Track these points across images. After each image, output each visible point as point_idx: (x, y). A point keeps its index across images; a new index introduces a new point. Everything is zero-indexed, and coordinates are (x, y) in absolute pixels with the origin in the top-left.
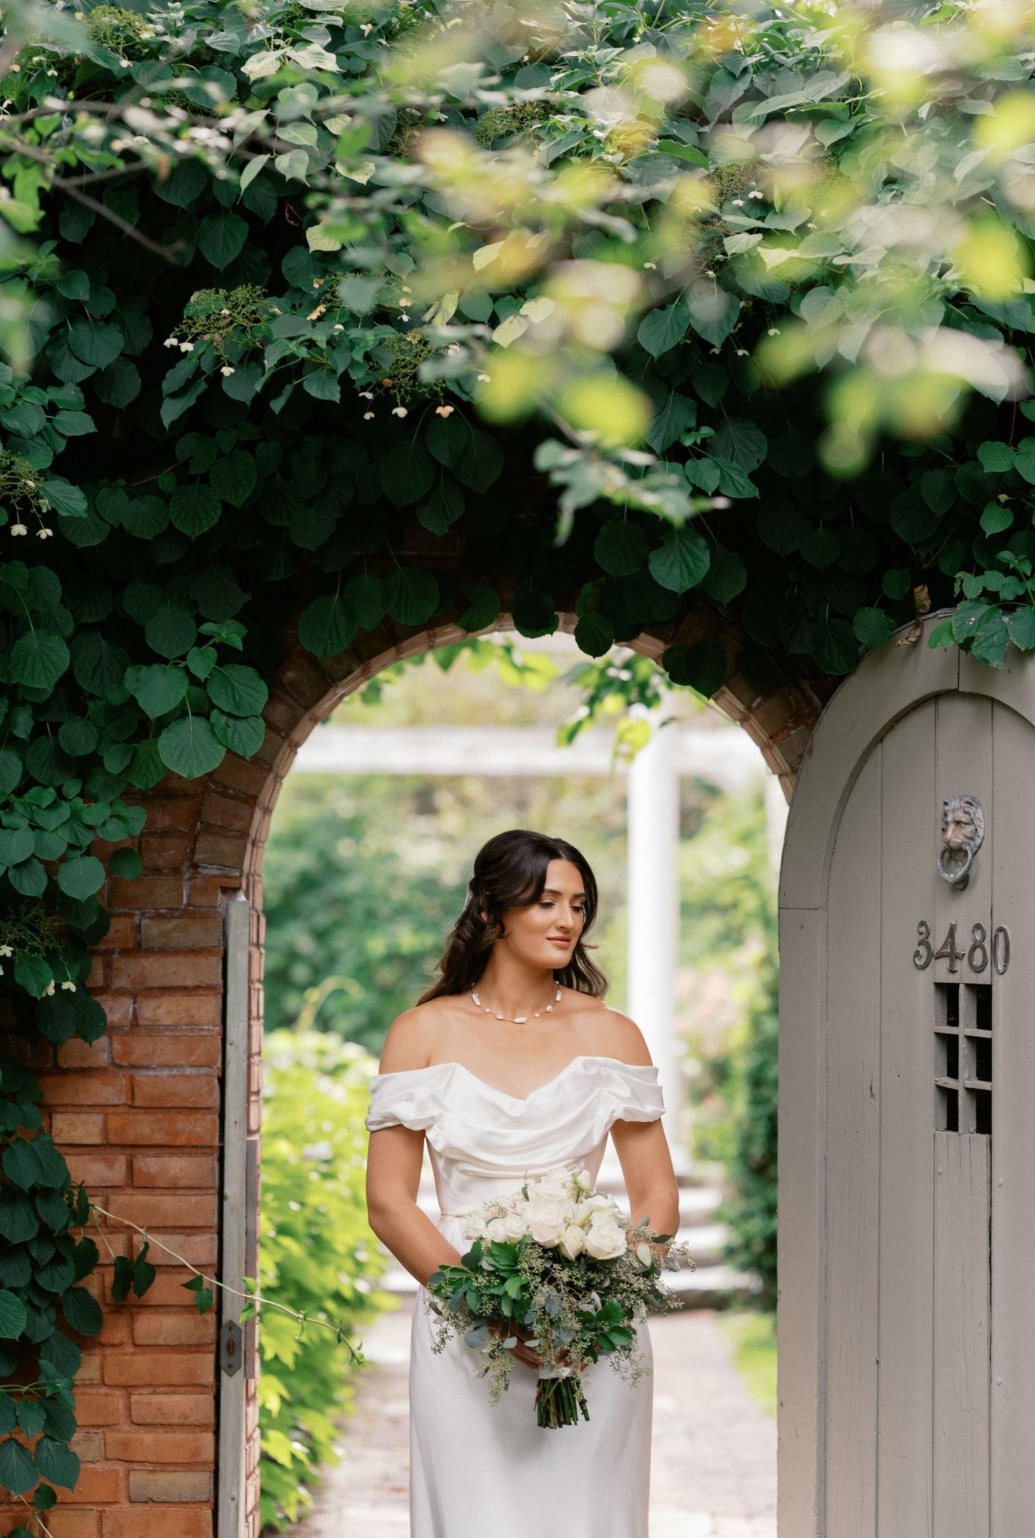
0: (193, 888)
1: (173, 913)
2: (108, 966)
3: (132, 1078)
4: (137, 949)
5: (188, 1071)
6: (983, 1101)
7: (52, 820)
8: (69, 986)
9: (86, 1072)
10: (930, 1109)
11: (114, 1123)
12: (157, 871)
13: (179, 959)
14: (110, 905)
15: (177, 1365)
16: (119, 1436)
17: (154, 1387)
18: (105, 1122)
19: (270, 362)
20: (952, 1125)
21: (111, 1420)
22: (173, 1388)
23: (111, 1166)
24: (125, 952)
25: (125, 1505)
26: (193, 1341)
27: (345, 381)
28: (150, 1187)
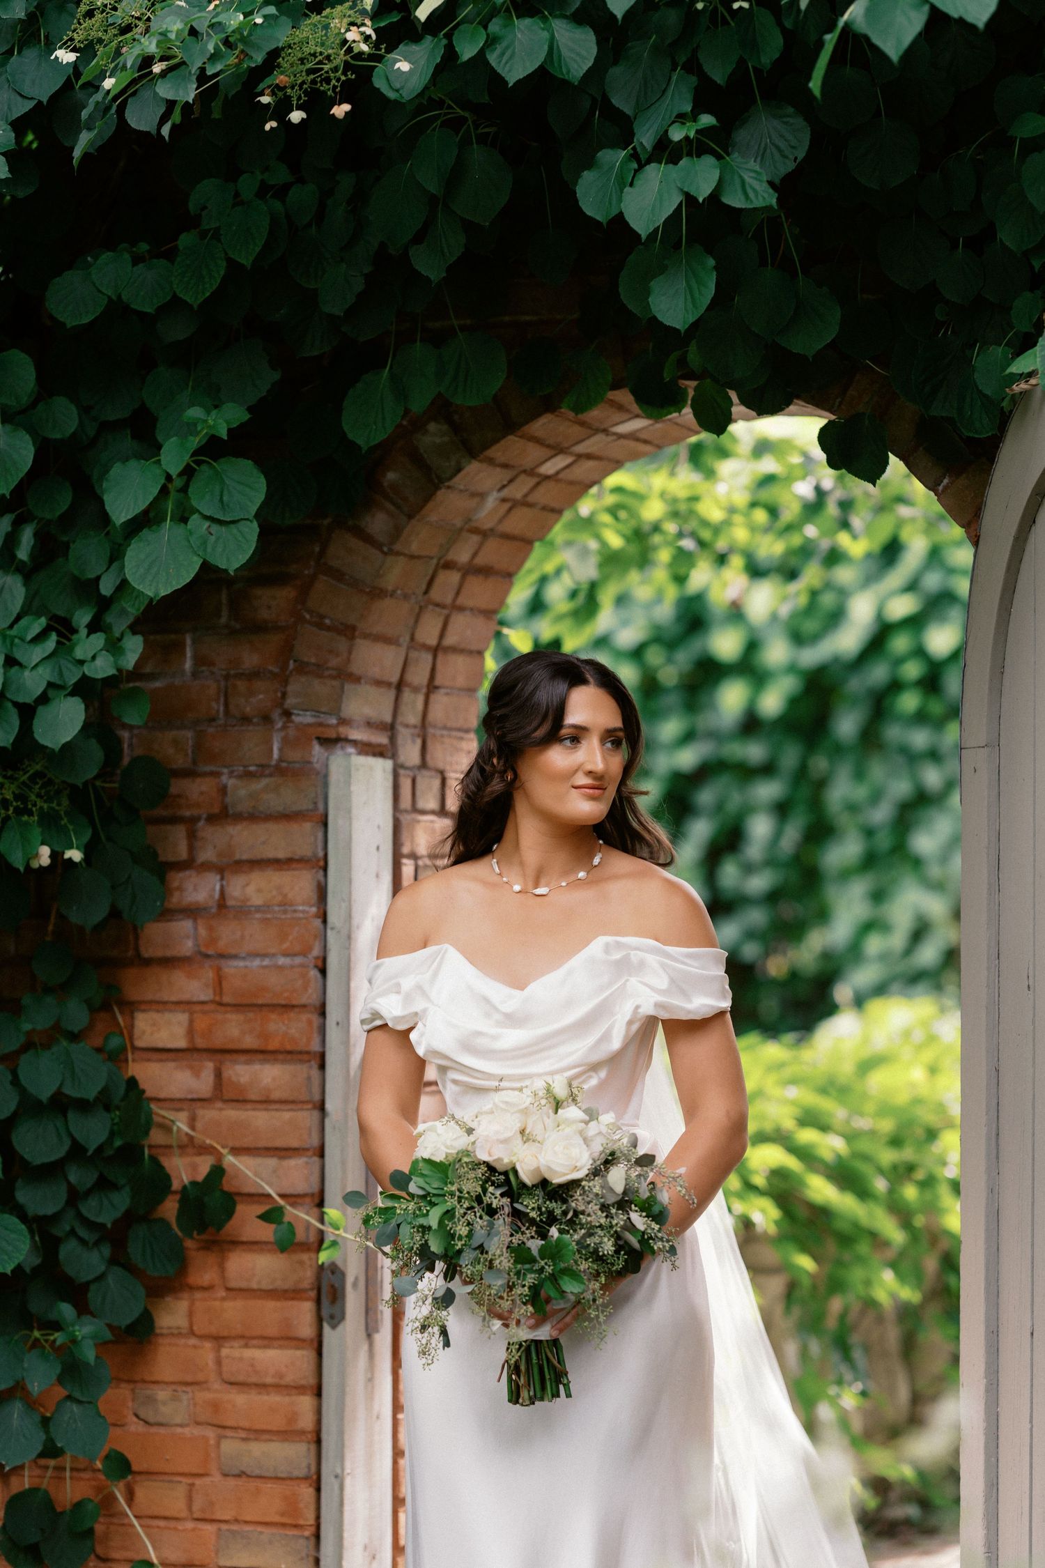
0: (285, 741)
1: (264, 770)
2: (192, 836)
3: (219, 969)
4: (223, 815)
5: (282, 961)
8: (75, 855)
9: (169, 962)
11: (201, 1023)
12: (246, 720)
13: (271, 826)
14: (194, 762)
15: (270, 1314)
16: (208, 1396)
17: (246, 1339)
18: (191, 1022)
21: (200, 1377)
22: (267, 1341)
23: (197, 1074)
24: (212, 819)
25: (217, 1478)
26: (288, 1285)
28: (240, 1101)
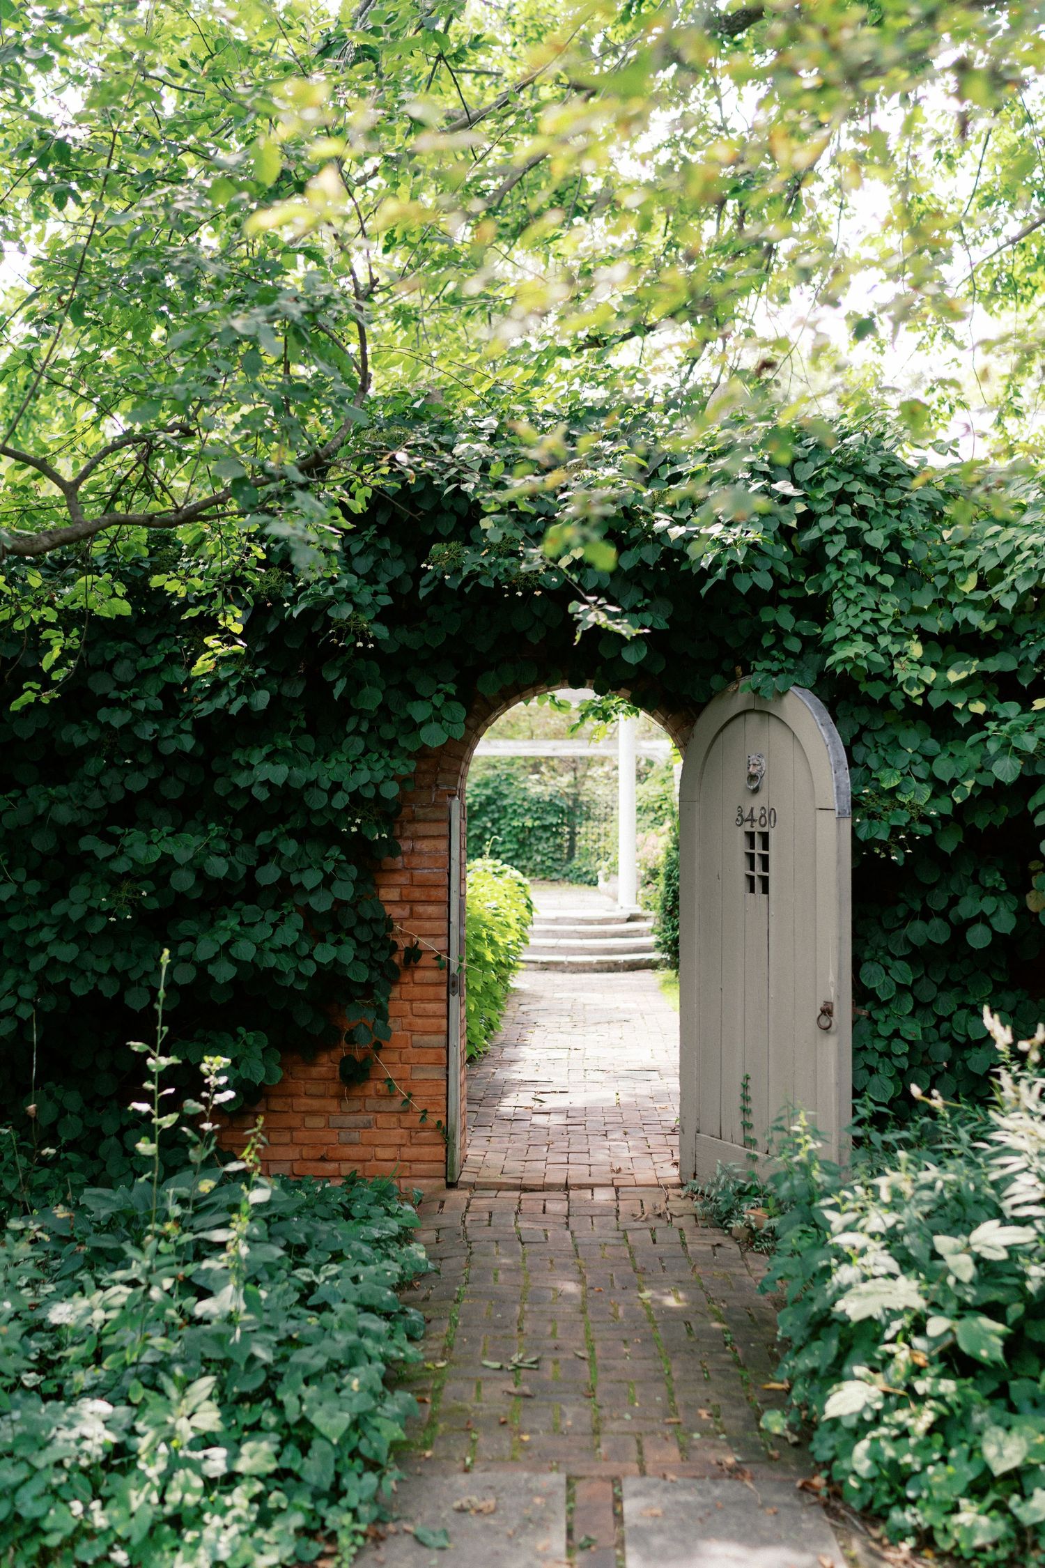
0: (436, 795)
1: (429, 805)
2: (402, 827)
3: (412, 873)
4: (414, 820)
5: (435, 870)
6: (765, 881)
7: (378, 766)
8: (385, 835)
9: (394, 871)
10: (742, 884)
11: (405, 892)
12: (422, 787)
13: (431, 824)
14: (402, 801)
15: (431, 991)
16: (408, 1020)
17: (422, 1000)
18: (401, 891)
19: (465, 573)
20: (752, 890)
21: (404, 1014)
22: (430, 1001)
23: (404, 910)
24: (409, 822)
25: (411, 1048)
26: (438, 981)
27: (496, 580)
28: (420, 918)
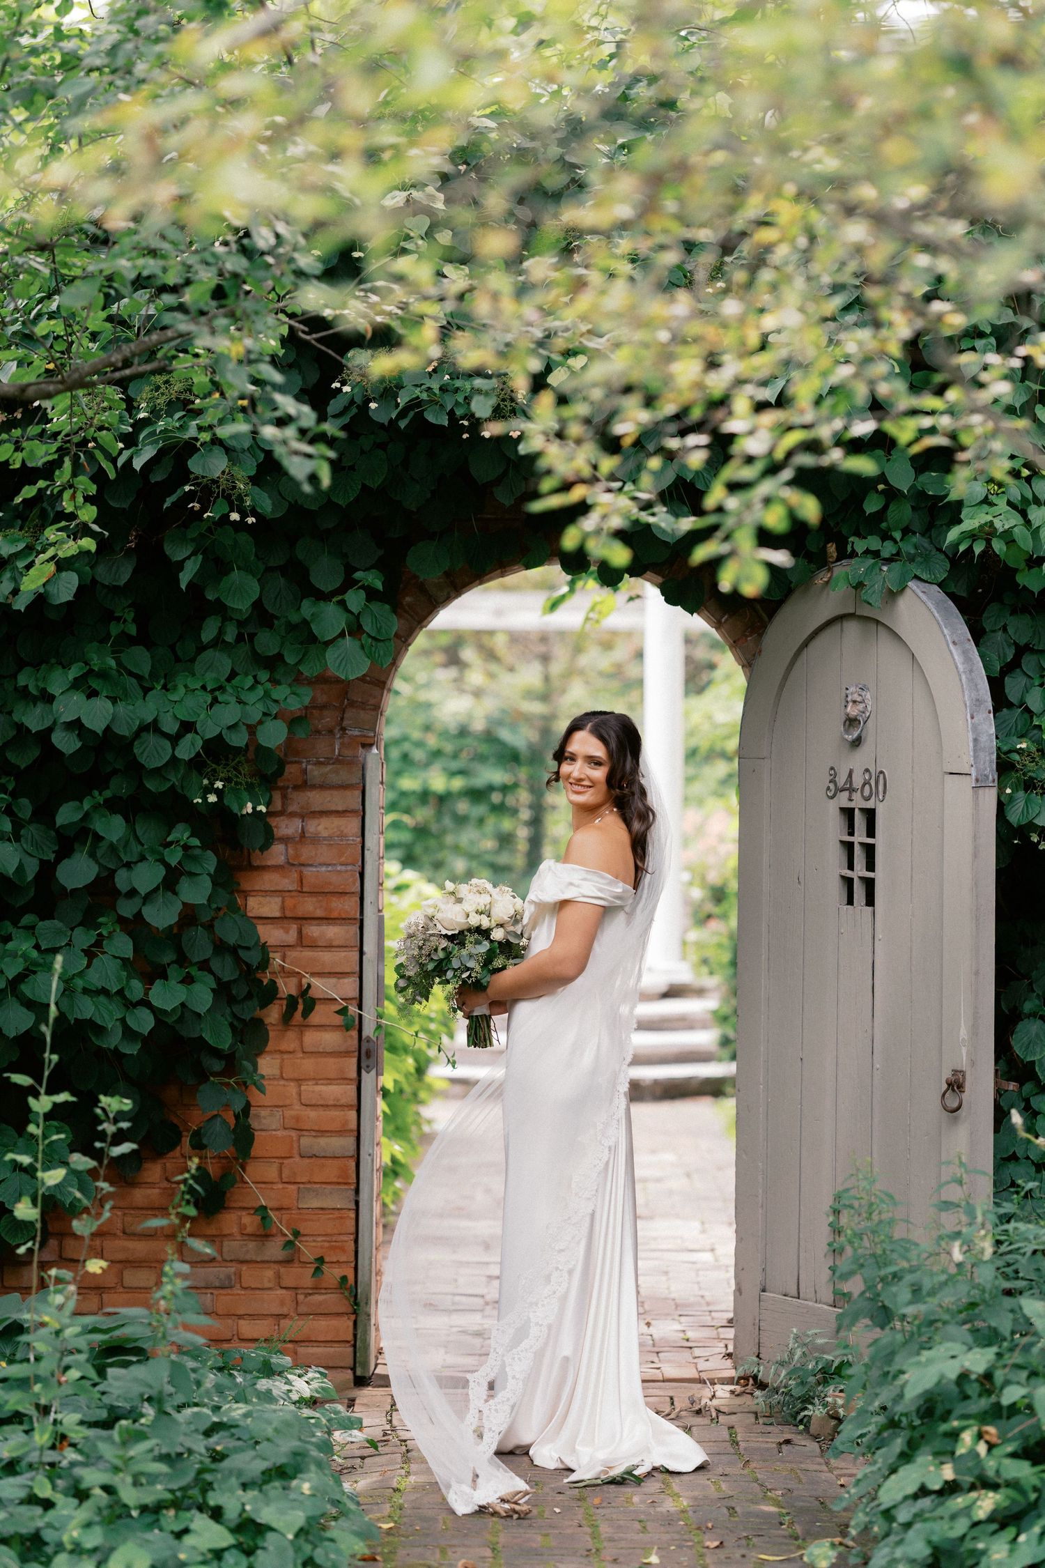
0: (342, 744)
1: (329, 761)
2: (284, 797)
3: (301, 872)
4: (305, 785)
5: (339, 868)
6: (870, 884)
7: (251, 698)
8: (262, 808)
9: (269, 868)
10: (836, 890)
11: (289, 902)
12: (318, 732)
13: (335, 793)
14: (286, 755)
15: (331, 1065)
16: (293, 1113)
17: (317, 1081)
18: (283, 902)
19: (402, 401)
20: (850, 902)
21: (288, 1102)
22: (330, 1081)
23: (287, 932)
24: (296, 788)
25: (297, 1159)
26: (342, 1049)
27: (451, 414)
28: (313, 946)
